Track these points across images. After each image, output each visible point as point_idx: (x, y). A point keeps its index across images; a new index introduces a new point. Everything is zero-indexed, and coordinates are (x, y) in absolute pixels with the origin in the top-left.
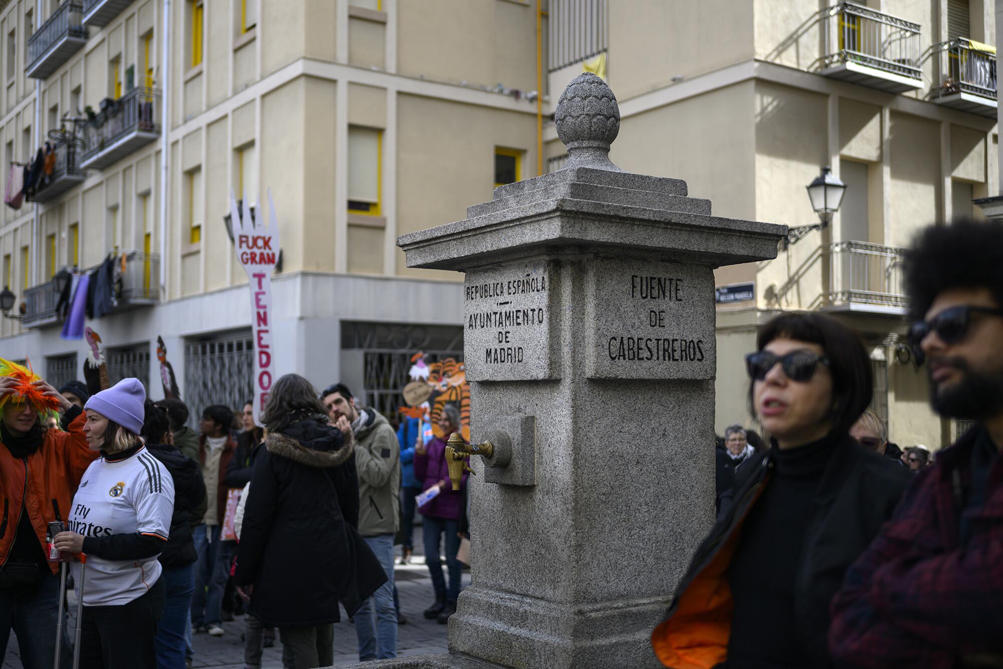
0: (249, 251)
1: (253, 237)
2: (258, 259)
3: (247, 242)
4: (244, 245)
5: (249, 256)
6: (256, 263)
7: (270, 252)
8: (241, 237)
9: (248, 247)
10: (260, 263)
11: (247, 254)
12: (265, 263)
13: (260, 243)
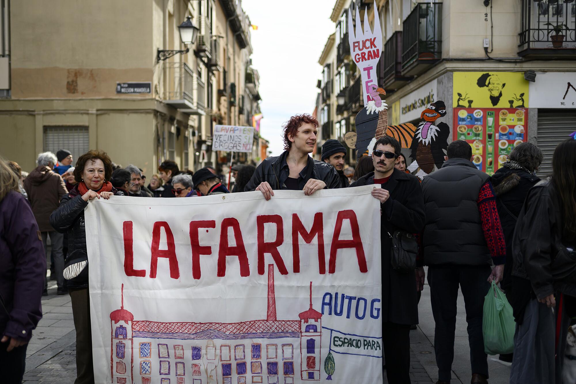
0: (360, 52)
1: (363, 41)
2: (366, 57)
3: (359, 46)
4: (357, 49)
5: (360, 56)
6: (366, 60)
7: (375, 49)
8: (354, 43)
9: (360, 49)
10: (369, 59)
11: (359, 55)
12: (372, 58)
13: (368, 44)
